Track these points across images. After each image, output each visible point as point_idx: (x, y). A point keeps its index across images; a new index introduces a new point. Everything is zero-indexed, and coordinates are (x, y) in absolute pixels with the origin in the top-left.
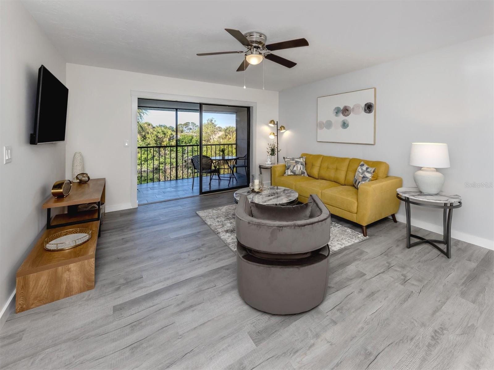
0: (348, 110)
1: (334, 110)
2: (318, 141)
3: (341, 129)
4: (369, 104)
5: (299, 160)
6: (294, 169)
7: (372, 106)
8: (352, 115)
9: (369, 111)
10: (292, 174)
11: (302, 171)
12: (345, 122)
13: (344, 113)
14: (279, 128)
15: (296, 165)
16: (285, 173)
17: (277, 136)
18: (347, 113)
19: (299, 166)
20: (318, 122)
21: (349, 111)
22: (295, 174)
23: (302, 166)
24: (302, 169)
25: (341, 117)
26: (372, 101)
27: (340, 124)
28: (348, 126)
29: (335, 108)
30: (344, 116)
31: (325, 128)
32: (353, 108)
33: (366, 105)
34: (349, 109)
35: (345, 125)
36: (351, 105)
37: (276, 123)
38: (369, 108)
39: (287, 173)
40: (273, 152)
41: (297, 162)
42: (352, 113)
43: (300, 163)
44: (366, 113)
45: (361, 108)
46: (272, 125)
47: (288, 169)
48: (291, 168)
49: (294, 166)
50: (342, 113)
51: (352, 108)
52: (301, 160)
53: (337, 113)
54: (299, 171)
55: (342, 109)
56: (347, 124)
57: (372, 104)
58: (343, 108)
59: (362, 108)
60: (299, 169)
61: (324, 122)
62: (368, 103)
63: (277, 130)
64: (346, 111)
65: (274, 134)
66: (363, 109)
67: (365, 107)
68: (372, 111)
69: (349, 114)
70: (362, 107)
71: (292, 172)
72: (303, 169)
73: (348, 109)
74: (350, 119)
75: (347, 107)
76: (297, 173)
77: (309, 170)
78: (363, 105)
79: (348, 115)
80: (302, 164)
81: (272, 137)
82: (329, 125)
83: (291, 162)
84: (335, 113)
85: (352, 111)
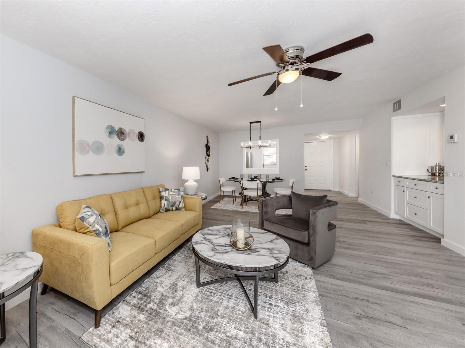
0: (123, 134)
1: (107, 128)
3: (116, 155)
4: (142, 133)
7: (143, 136)
8: (127, 139)
12: (121, 148)
13: (120, 136)
18: (122, 137)
21: (125, 135)
25: (115, 141)
27: (115, 149)
28: (123, 152)
29: (108, 126)
30: (119, 139)
31: (91, 152)
32: (129, 133)
34: (125, 133)
35: (120, 151)
36: (127, 129)
38: (141, 137)
42: (127, 138)
44: (140, 141)
45: (136, 136)
50: (117, 136)
51: (127, 132)
55: (117, 130)
56: (123, 149)
58: (118, 130)
61: (91, 143)
62: (140, 132)
64: (121, 134)
66: (137, 137)
68: (144, 140)
70: (136, 134)
73: (123, 132)
74: (126, 144)
75: (122, 130)
79: (124, 140)
82: (98, 148)
84: (109, 133)
85: (127, 136)
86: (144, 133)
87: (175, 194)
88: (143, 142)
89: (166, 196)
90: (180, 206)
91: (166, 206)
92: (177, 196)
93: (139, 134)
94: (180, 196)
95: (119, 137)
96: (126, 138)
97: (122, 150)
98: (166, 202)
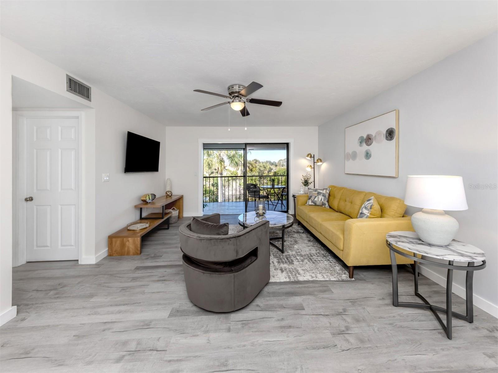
0: (370, 139)
1: (359, 140)
2: (346, 173)
3: (364, 160)
4: (390, 129)
5: (321, 191)
6: (315, 200)
7: (393, 132)
8: (374, 143)
9: (390, 138)
10: (313, 204)
11: (322, 202)
12: (368, 152)
13: (367, 142)
14: (315, 160)
15: (318, 196)
16: (306, 203)
17: (314, 168)
18: (369, 143)
19: (321, 197)
20: (346, 153)
21: (371, 139)
22: (316, 205)
23: (323, 197)
24: (322, 200)
25: (365, 147)
26: (394, 127)
27: (364, 154)
28: (370, 156)
29: (360, 138)
30: (367, 145)
31: (351, 159)
32: (375, 136)
33: (387, 131)
34: (371, 138)
35: (368, 155)
36: (373, 133)
37: (313, 156)
38: (390, 134)
39: (308, 203)
40: (306, 183)
41: (319, 194)
42: (374, 142)
43: (322, 194)
44: (388, 140)
45: (383, 135)
46: (309, 158)
47: (309, 199)
48: (312, 198)
49: (316, 197)
50: (365, 143)
51: (374, 136)
52: (324, 192)
53: (361, 143)
54: (319, 202)
57: (393, 130)
58: (366, 137)
59: (384, 135)
60: (320, 200)
61: (351, 153)
62: (389, 129)
63: (314, 162)
64: (368, 140)
65: (311, 166)
66: (385, 136)
67: (387, 134)
68: (394, 137)
69: (372, 143)
70: (383, 133)
71: (312, 202)
72: (324, 200)
73: (370, 137)
74: (374, 148)
75: (370, 136)
76: (318, 203)
77: (330, 202)
78: (385, 132)
79: (371, 144)
80: (323, 196)
81: (309, 169)
82: (354, 156)
83: (313, 192)
85: (374, 140)
88: (393, 139)
93: (387, 133)
95: (367, 144)
96: (373, 142)
97: (369, 155)
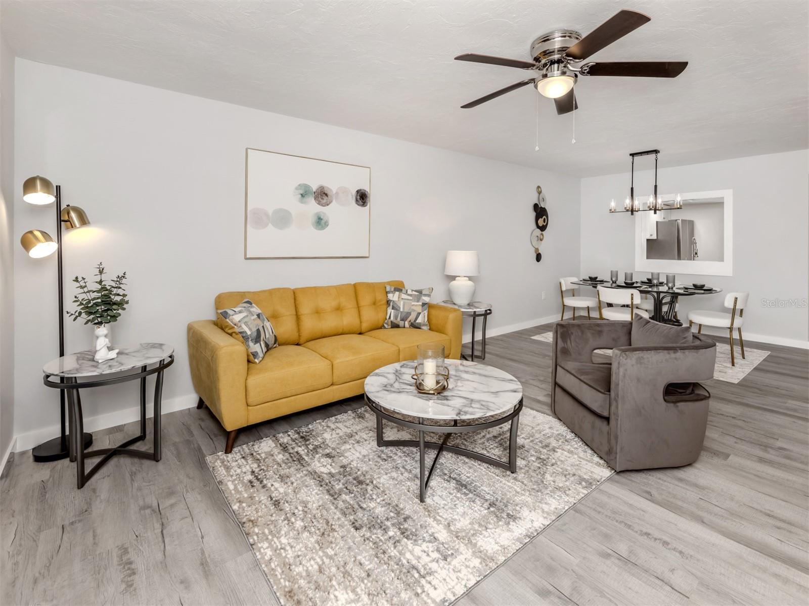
0: (326, 195)
1: (297, 189)
2: (248, 256)
3: (312, 230)
4: (363, 191)
7: (367, 197)
8: (334, 204)
9: (362, 204)
12: (322, 217)
13: (320, 199)
18: (325, 201)
20: (249, 209)
21: (329, 196)
25: (312, 207)
26: (367, 188)
27: (312, 219)
28: (326, 224)
29: (299, 185)
30: (319, 204)
31: (270, 225)
32: (337, 193)
33: (358, 192)
34: (329, 194)
35: (320, 222)
36: (332, 186)
38: (362, 197)
42: (334, 201)
44: (358, 205)
45: (351, 197)
50: (315, 199)
51: (334, 192)
53: (304, 196)
55: (314, 190)
56: (325, 220)
57: (366, 193)
58: (318, 189)
59: (352, 195)
61: (270, 212)
62: (360, 190)
64: (322, 195)
66: (354, 198)
67: (357, 196)
68: (367, 203)
69: (330, 203)
70: (352, 194)
73: (326, 192)
74: (330, 211)
75: (325, 189)
78: (354, 193)
79: (328, 205)
82: (282, 219)
84: (300, 196)
85: (334, 197)
86: (367, 192)
87: (411, 298)
88: (366, 206)
89: (394, 301)
90: (417, 321)
91: (392, 318)
92: (413, 303)
93: (357, 194)
94: (421, 304)
95: (320, 201)
96: (332, 201)
97: (323, 222)
98: (393, 311)
